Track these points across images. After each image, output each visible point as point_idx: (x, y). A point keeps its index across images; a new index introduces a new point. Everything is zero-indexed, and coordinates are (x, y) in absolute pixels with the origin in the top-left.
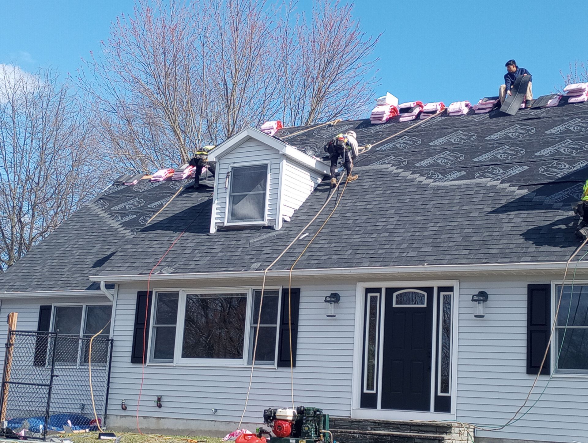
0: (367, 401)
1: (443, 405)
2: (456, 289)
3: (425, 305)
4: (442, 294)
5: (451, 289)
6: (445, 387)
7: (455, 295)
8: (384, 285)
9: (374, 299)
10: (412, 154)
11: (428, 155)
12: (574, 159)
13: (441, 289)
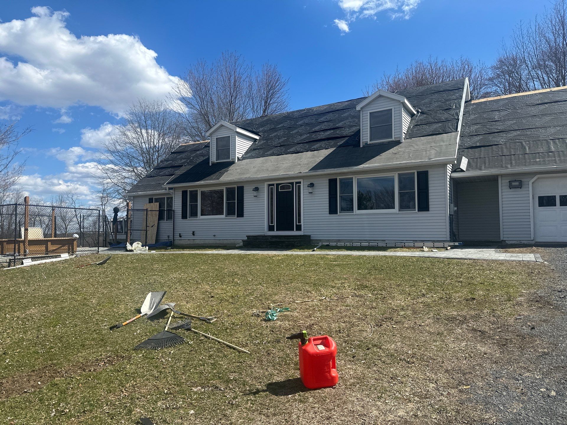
0: (271, 228)
1: (299, 228)
2: (302, 183)
3: (291, 190)
4: (297, 185)
5: (300, 183)
6: (300, 222)
7: (302, 185)
8: (275, 183)
9: (272, 189)
10: (290, 128)
11: (296, 128)
12: (351, 126)
13: (297, 183)
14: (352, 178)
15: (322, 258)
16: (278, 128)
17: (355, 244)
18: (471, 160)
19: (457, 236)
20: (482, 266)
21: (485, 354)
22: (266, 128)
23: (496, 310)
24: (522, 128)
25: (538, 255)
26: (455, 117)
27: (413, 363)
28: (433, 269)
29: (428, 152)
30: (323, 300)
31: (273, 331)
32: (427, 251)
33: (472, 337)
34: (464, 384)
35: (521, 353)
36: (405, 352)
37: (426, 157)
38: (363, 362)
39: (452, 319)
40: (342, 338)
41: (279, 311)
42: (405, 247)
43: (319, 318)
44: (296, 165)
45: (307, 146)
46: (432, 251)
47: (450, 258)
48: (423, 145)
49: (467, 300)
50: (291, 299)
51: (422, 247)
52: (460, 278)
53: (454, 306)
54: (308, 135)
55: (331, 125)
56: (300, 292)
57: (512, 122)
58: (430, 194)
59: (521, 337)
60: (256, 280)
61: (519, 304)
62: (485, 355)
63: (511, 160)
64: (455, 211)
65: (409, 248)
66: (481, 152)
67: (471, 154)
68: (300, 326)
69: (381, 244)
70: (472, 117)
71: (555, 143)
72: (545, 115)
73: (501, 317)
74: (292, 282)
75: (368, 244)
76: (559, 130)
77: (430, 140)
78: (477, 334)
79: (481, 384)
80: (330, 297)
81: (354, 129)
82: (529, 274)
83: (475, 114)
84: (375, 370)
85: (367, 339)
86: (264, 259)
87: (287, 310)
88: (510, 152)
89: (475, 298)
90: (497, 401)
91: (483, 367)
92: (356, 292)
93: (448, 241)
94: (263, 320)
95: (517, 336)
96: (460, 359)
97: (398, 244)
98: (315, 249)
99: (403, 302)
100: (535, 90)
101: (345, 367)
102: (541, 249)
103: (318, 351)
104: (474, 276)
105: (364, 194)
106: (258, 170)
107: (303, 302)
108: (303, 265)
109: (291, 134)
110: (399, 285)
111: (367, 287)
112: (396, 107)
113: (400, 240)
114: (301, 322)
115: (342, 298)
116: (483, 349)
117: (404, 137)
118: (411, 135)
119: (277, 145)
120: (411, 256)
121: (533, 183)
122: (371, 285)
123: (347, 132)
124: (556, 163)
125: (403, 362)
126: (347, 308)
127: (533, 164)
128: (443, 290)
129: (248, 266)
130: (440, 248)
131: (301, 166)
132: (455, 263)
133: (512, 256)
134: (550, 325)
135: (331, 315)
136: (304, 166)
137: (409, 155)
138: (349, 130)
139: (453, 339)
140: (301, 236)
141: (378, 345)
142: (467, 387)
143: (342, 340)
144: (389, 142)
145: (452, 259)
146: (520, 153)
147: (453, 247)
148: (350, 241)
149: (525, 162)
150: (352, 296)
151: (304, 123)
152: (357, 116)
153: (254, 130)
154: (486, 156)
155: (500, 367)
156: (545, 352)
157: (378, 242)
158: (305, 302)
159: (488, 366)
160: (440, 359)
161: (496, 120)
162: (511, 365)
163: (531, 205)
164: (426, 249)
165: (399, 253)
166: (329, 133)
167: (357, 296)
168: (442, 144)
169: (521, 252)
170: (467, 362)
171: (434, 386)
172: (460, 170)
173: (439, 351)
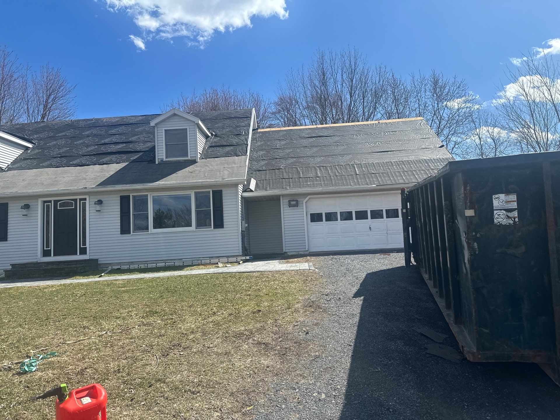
0: (46, 253)
1: (83, 251)
2: (88, 199)
3: (74, 207)
4: (81, 202)
5: (85, 199)
6: (84, 243)
7: (87, 202)
8: (53, 199)
9: (48, 207)
10: (74, 138)
11: (81, 139)
12: (145, 142)
13: (81, 200)
14: (147, 195)
15: (109, 284)
16: (59, 136)
17: (150, 266)
18: (258, 182)
19: (248, 250)
20: (268, 277)
21: (268, 367)
22: (42, 136)
23: (278, 319)
24: (297, 156)
25: (311, 264)
26: (244, 142)
27: (199, 392)
28: (225, 284)
29: (221, 172)
30: (103, 335)
31: (28, 387)
32: (222, 267)
33: (257, 351)
34: (247, 405)
35: (298, 359)
36: (191, 382)
37: (220, 177)
38: (143, 403)
39: (239, 335)
40: (120, 379)
41: (42, 359)
42: (202, 264)
43: (95, 359)
44: (81, 180)
45: (95, 159)
46: (226, 266)
47: (241, 273)
48: (217, 165)
49: (254, 313)
50: (62, 340)
51: (217, 264)
52: (249, 291)
53: (242, 321)
54: (96, 147)
55: (124, 139)
56: (75, 329)
57: (290, 151)
58: (224, 212)
59: (298, 344)
60: (15, 321)
61: (297, 311)
62: (267, 369)
63: (289, 182)
64: (246, 228)
65: (205, 265)
66: (266, 174)
67: (259, 176)
68: (68, 373)
69: (177, 264)
70: (259, 143)
71: (320, 169)
72: (313, 146)
73: (282, 326)
74: (65, 318)
75: (164, 264)
76: (323, 160)
77: (224, 162)
78: (261, 347)
79: (263, 401)
80: (113, 330)
81: (149, 145)
82: (305, 281)
83: (261, 141)
84: (155, 411)
85: (150, 375)
86: (31, 291)
87: (53, 355)
88: (289, 176)
89: (260, 310)
90: (276, 416)
91: (265, 382)
92: (144, 320)
93: (241, 256)
94: (16, 374)
95: (295, 343)
96: (245, 378)
97: (195, 262)
98: (103, 274)
99: (193, 324)
100: (306, 125)
101: (120, 415)
102: (313, 258)
103: (81, 406)
104: (261, 288)
105: (164, 212)
106: (28, 184)
107: (76, 342)
108: (84, 295)
109: (75, 144)
110: (190, 307)
111: (157, 313)
112: (191, 127)
113: (197, 258)
114: (70, 367)
115: (126, 330)
116: (266, 363)
117: (199, 156)
118: (206, 155)
119: (57, 156)
120: (206, 274)
121: (306, 202)
122: (162, 309)
123: (141, 147)
124: (321, 186)
125: (188, 393)
126: (131, 341)
127: (306, 187)
128: (233, 306)
129: (6, 304)
130: (234, 262)
131: (87, 180)
132: (245, 277)
133: (291, 266)
134: (320, 328)
135: (111, 352)
136: (90, 181)
137: (205, 175)
138: (143, 146)
139: (239, 357)
140: (85, 260)
141: (162, 379)
142: (250, 408)
143: (120, 381)
144: (185, 161)
145: (243, 273)
146: (296, 177)
147: (245, 261)
148: (145, 263)
149: (300, 185)
150: (138, 326)
151: (92, 133)
152: (152, 132)
153: (26, 136)
154: (270, 178)
155: (281, 378)
156: (316, 355)
157: (175, 261)
158: (79, 341)
159: (270, 379)
160: (225, 382)
161: (277, 148)
162: (289, 374)
163: (305, 220)
164: (220, 265)
165: (195, 271)
166: (120, 146)
167: (145, 325)
168: (234, 165)
169: (299, 262)
170: (251, 380)
171: (218, 414)
172: (249, 190)
173: (226, 373)
